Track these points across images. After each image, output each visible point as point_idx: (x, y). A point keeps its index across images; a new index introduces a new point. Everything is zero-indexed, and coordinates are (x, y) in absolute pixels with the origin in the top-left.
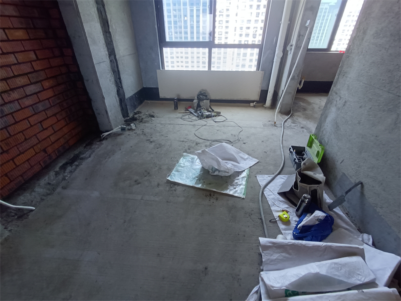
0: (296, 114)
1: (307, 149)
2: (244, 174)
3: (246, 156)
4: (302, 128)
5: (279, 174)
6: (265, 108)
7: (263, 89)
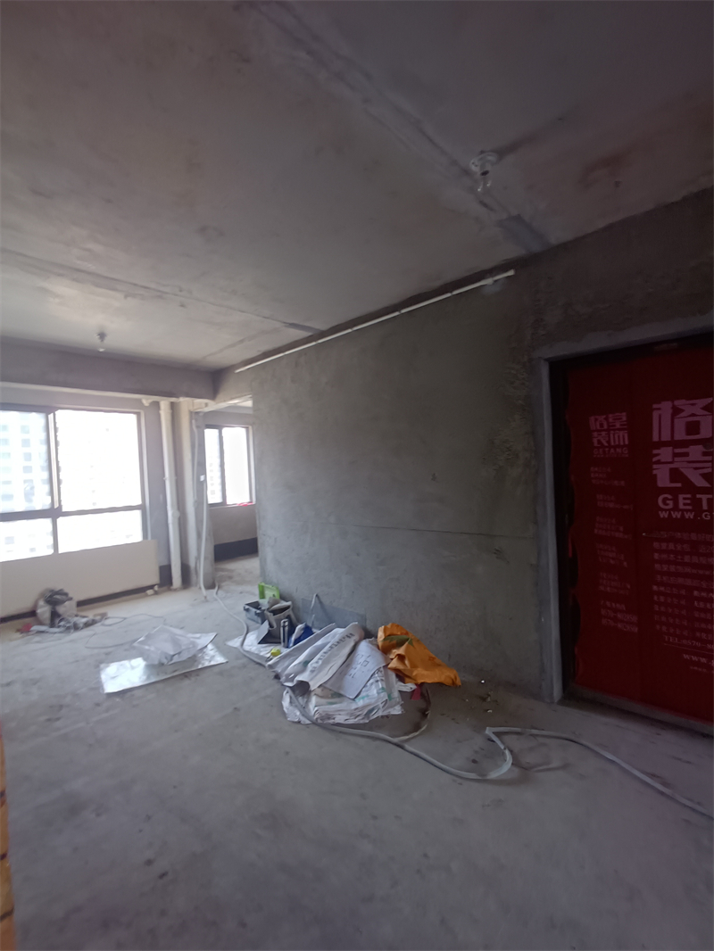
0: (223, 584)
1: (261, 601)
2: (210, 647)
3: (198, 635)
4: (241, 593)
5: (247, 633)
6: (175, 590)
7: (162, 564)
